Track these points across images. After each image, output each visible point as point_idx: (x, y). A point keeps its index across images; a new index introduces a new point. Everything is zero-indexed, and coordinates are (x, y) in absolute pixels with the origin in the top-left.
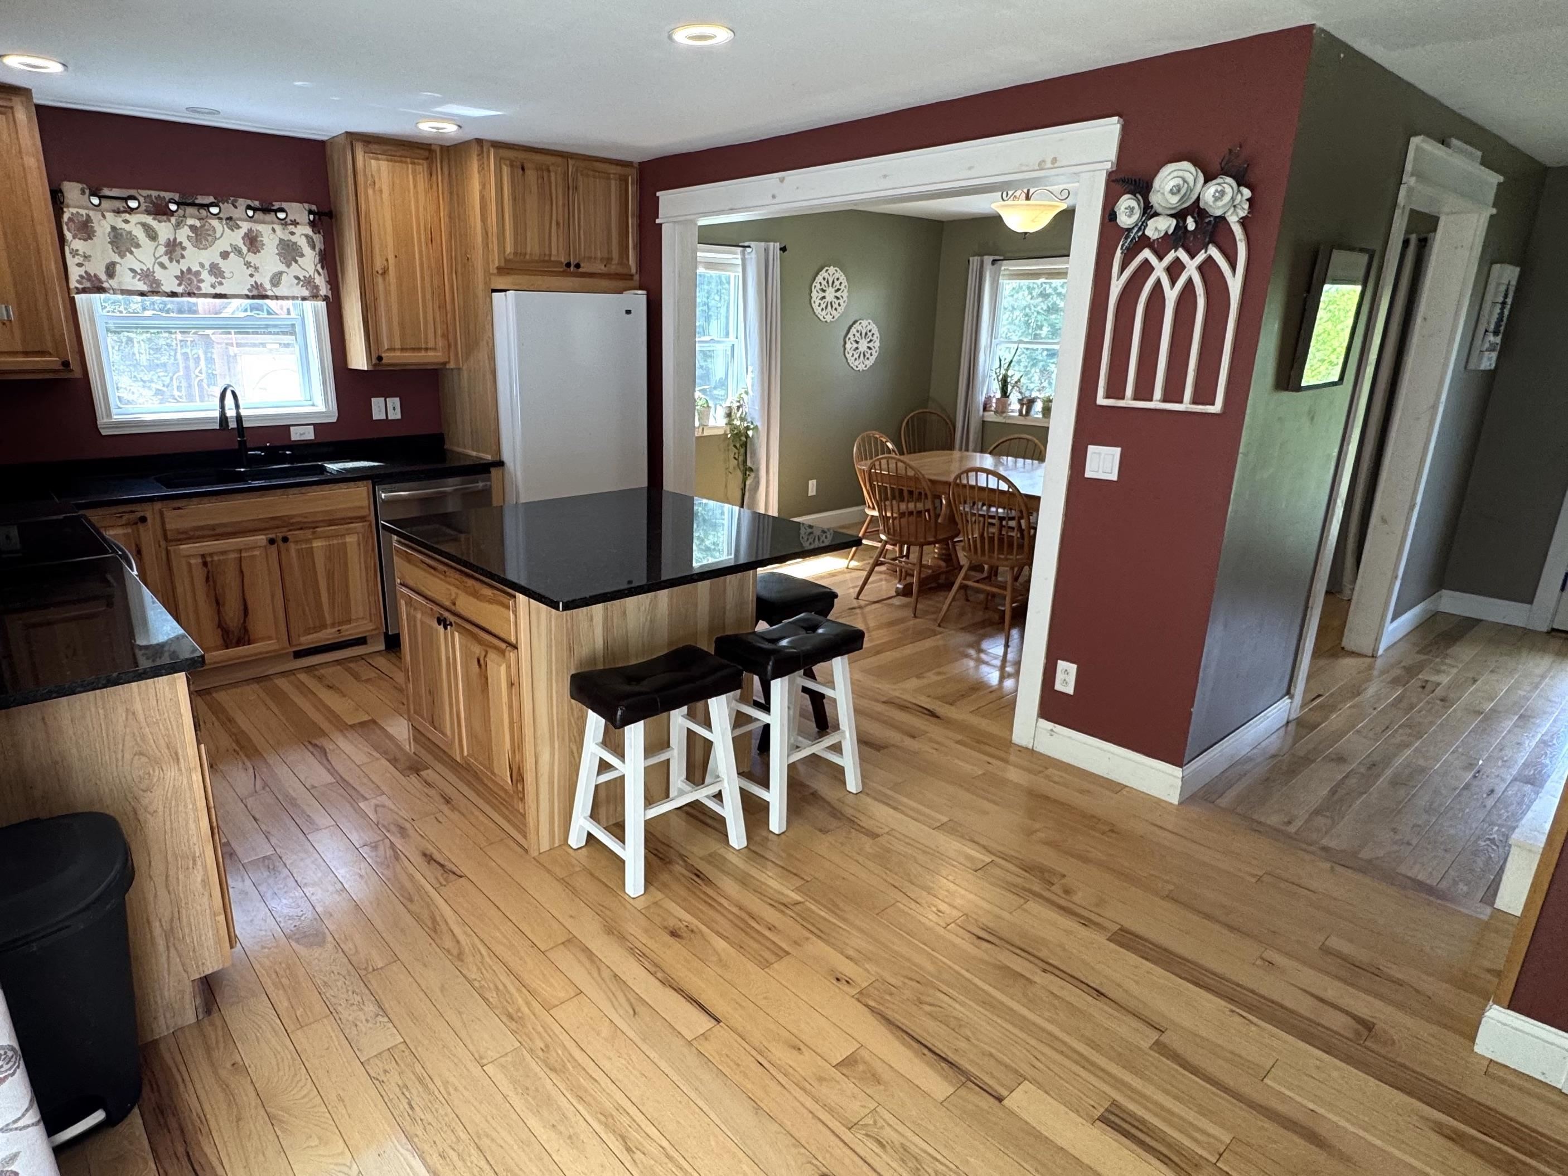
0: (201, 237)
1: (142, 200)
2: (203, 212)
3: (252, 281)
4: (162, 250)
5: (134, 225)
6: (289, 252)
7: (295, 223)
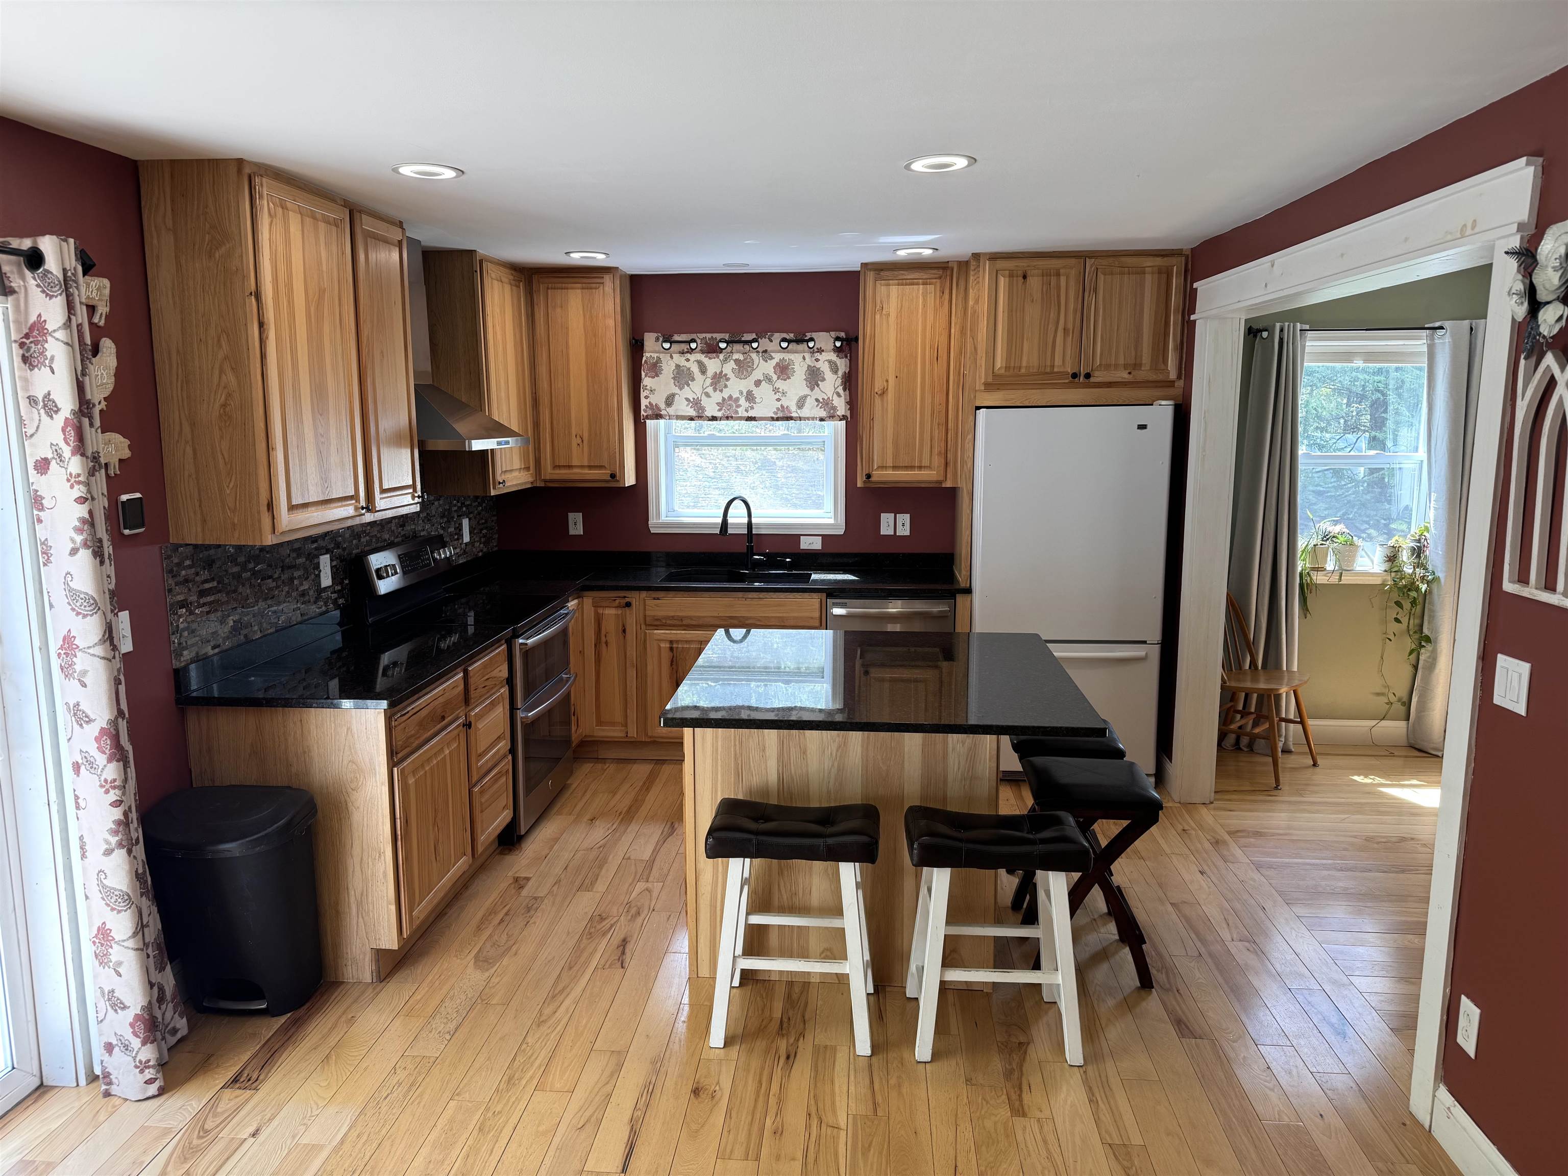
0: (744, 368)
1: (699, 342)
2: (747, 347)
3: (778, 404)
4: (709, 381)
5: (691, 363)
6: (814, 377)
7: (820, 351)
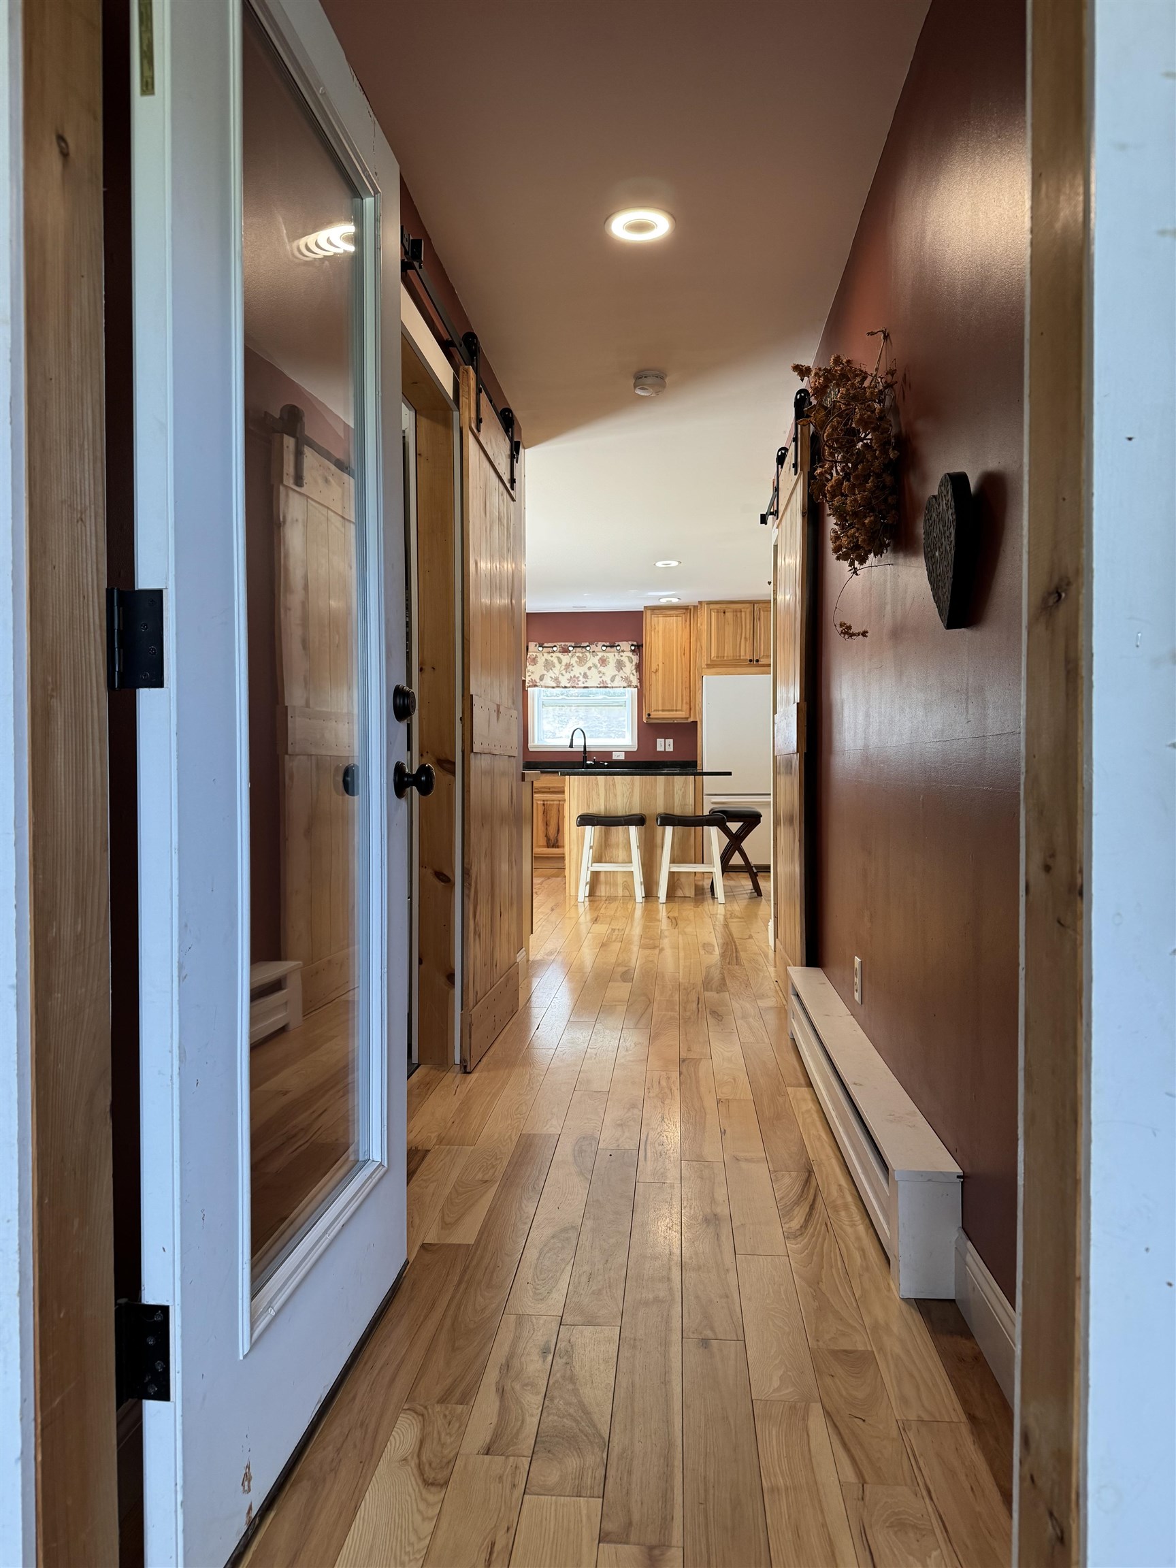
0: (582, 661)
1: (558, 647)
3: (601, 680)
4: (563, 667)
5: (553, 658)
6: (620, 665)
7: (623, 651)
